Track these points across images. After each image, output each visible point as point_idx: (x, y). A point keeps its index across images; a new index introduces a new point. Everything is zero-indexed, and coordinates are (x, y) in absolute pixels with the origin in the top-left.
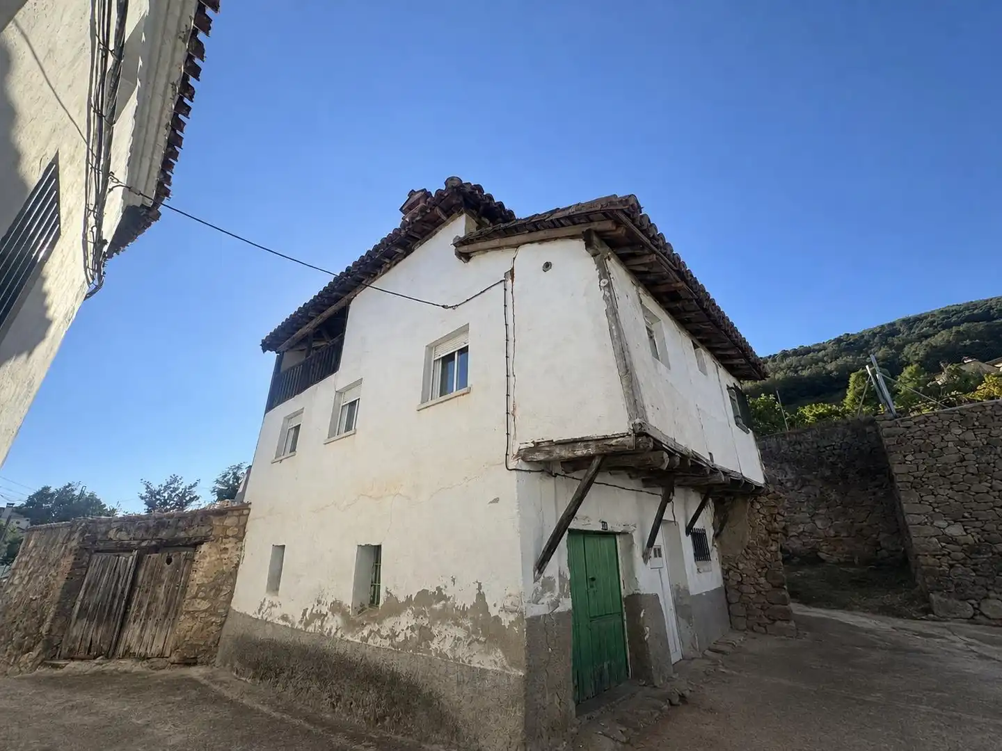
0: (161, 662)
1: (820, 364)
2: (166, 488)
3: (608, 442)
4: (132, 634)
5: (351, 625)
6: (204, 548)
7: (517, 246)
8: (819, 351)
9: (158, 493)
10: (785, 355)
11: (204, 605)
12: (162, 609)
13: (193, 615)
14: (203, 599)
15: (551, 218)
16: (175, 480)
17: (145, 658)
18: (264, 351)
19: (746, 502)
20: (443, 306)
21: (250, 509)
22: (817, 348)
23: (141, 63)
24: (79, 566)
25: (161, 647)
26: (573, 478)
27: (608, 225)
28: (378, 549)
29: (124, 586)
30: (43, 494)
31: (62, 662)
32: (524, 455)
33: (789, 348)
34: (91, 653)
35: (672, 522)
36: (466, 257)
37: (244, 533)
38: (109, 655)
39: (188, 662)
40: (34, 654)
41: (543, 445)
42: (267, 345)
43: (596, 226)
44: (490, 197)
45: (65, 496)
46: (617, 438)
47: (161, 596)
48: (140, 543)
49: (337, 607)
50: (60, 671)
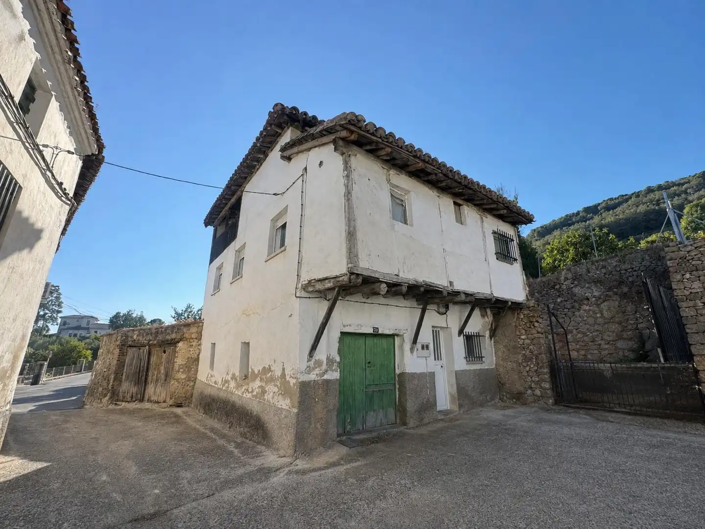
0: (164, 405)
1: (683, 196)
2: (186, 311)
3: (338, 279)
4: (150, 389)
5: (239, 386)
6: (180, 344)
7: (309, 149)
8: (683, 184)
9: (182, 314)
10: (650, 190)
11: (183, 376)
12: (163, 377)
13: (177, 380)
14: (183, 372)
15: (317, 131)
16: (189, 307)
17: (158, 402)
18: (206, 226)
19: (514, 314)
20: (274, 194)
21: (203, 323)
22: (682, 181)
23: (49, 83)
24: (122, 354)
25: (165, 397)
26: (348, 301)
27: (344, 134)
28: (248, 343)
29: (144, 363)
30: (117, 316)
31: (120, 403)
32: (305, 288)
33: (654, 184)
34: (133, 399)
35: (445, 327)
36: (289, 159)
37: (201, 336)
38: (142, 400)
39: (179, 406)
40: (107, 398)
41: (313, 281)
42: (207, 223)
43: (339, 135)
44: (305, 114)
45: (128, 317)
46: (342, 276)
47: (162, 371)
48: (149, 343)
49: (234, 377)
50: (119, 407)
